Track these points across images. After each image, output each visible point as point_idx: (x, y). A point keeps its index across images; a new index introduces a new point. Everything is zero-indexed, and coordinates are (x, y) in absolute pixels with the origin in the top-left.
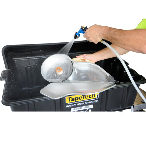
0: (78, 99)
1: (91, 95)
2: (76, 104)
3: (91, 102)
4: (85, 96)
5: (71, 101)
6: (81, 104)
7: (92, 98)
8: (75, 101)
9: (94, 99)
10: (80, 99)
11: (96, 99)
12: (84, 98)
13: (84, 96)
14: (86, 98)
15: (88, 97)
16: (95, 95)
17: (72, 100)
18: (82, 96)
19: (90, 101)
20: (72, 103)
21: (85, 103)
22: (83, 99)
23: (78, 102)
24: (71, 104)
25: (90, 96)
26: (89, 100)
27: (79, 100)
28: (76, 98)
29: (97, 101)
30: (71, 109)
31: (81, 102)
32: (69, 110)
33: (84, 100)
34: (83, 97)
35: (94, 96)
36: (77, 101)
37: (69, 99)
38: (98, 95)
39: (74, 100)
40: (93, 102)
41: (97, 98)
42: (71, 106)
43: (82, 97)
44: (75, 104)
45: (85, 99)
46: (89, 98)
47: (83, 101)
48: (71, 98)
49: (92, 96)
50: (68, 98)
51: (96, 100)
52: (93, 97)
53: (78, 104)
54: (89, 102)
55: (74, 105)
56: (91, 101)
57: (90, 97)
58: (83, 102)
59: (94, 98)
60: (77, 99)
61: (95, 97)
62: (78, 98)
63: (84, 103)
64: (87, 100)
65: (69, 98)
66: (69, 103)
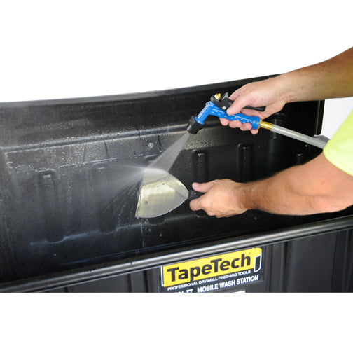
0: (198, 274)
1: (237, 259)
3: (238, 280)
4: (219, 263)
5: (178, 281)
6: (208, 288)
7: (240, 269)
8: (189, 280)
9: (247, 270)
10: (204, 273)
11: (252, 270)
12: (216, 270)
13: (216, 262)
14: (222, 269)
15: (230, 267)
17: (180, 277)
18: (212, 261)
19: (235, 278)
20: (182, 286)
21: (222, 285)
22: (213, 274)
23: (198, 281)
24: (178, 290)
25: (236, 263)
26: (231, 276)
27: (202, 276)
28: (192, 270)
29: (256, 278)
31: (209, 281)
33: (217, 277)
34: (213, 265)
35: (246, 261)
36: (195, 278)
37: (170, 273)
38: (258, 259)
39: (186, 277)
40: (244, 280)
41: (257, 268)
43: (210, 268)
45: (220, 272)
46: (231, 270)
47: (214, 277)
48: (178, 268)
49: (240, 261)
50: (168, 270)
51: (253, 274)
52: (242, 265)
54: (231, 283)
56: (239, 277)
57: (234, 266)
58: (213, 283)
60: (195, 272)
61: (249, 264)
62: (198, 268)
63: (216, 285)
64: (227, 277)
65: (173, 271)
66: (173, 286)
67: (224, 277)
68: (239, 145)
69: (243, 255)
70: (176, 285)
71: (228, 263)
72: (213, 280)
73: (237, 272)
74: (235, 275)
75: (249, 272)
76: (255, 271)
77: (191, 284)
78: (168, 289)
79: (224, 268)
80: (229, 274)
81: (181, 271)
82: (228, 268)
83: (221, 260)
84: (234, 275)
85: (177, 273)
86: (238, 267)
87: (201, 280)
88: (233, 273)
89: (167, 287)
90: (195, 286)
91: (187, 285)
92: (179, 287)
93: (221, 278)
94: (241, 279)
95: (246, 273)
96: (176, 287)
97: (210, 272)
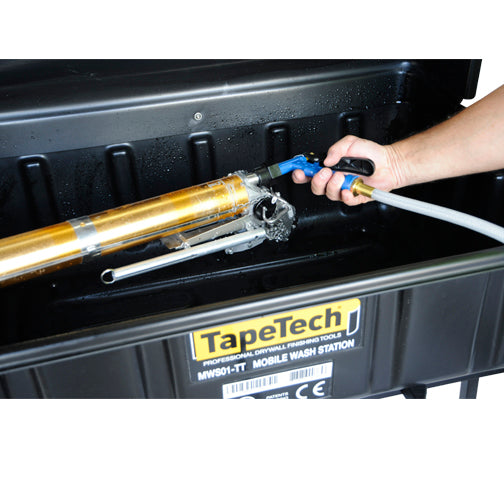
0: (253, 340)
2: (248, 362)
3: (321, 348)
4: (289, 324)
5: (219, 351)
6: (272, 361)
7: (324, 330)
8: (238, 349)
9: (336, 333)
11: (344, 332)
12: (283, 334)
13: (282, 321)
14: (293, 332)
16: (338, 315)
17: (223, 346)
18: (276, 321)
19: (316, 345)
23: (253, 351)
24: (220, 365)
26: (309, 342)
27: (259, 343)
29: (351, 343)
30: (225, 387)
32: (212, 390)
33: (286, 344)
34: (278, 326)
35: (333, 319)
37: (206, 340)
39: (234, 345)
40: (331, 348)
41: (352, 329)
42: (220, 372)
43: (273, 330)
44: (243, 365)
45: (290, 336)
48: (218, 333)
49: (324, 319)
50: (203, 336)
51: (344, 337)
52: (328, 325)
53: (257, 364)
55: (237, 366)
56: (322, 343)
59: (333, 328)
60: (248, 338)
61: (338, 323)
63: (284, 356)
64: (302, 343)
66: (212, 359)
67: (297, 344)
68: (342, 115)
69: (328, 311)
70: (217, 358)
71: (303, 323)
72: (279, 348)
73: (319, 336)
74: (317, 340)
75: (339, 335)
76: (348, 334)
77: (241, 356)
78: (205, 364)
79: (297, 330)
80: (305, 339)
81: (224, 337)
82: (303, 331)
83: (291, 318)
84: (314, 341)
85: (218, 340)
86: (320, 328)
87: (259, 349)
88: (312, 338)
89: (202, 362)
90: (248, 358)
91: (235, 357)
92: (223, 360)
93: (293, 345)
94: (326, 346)
95: (334, 336)
96: (218, 361)
97: (273, 337)
